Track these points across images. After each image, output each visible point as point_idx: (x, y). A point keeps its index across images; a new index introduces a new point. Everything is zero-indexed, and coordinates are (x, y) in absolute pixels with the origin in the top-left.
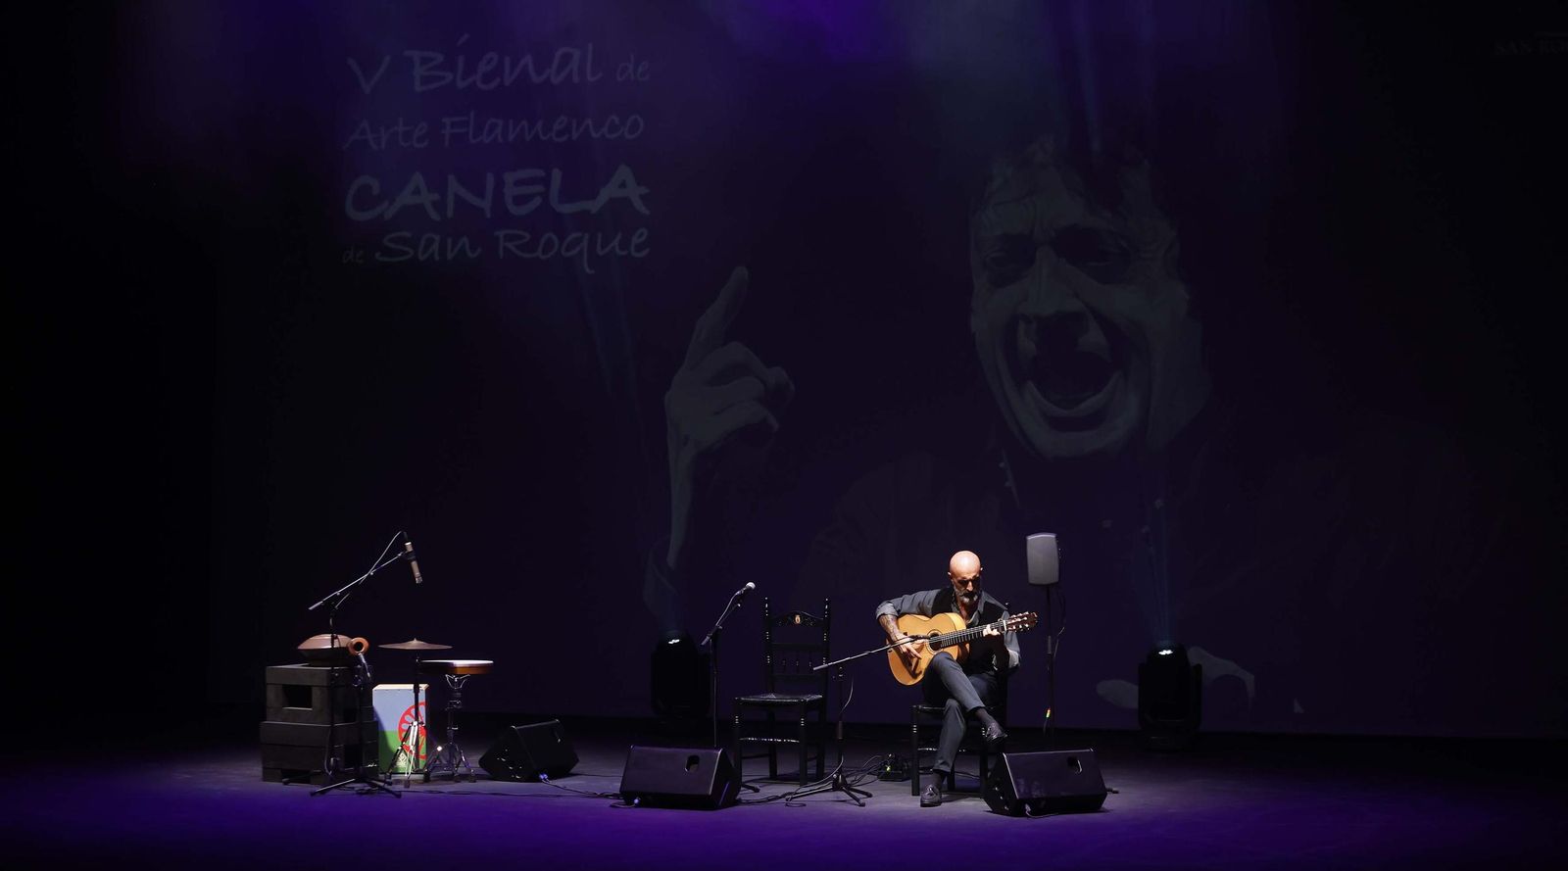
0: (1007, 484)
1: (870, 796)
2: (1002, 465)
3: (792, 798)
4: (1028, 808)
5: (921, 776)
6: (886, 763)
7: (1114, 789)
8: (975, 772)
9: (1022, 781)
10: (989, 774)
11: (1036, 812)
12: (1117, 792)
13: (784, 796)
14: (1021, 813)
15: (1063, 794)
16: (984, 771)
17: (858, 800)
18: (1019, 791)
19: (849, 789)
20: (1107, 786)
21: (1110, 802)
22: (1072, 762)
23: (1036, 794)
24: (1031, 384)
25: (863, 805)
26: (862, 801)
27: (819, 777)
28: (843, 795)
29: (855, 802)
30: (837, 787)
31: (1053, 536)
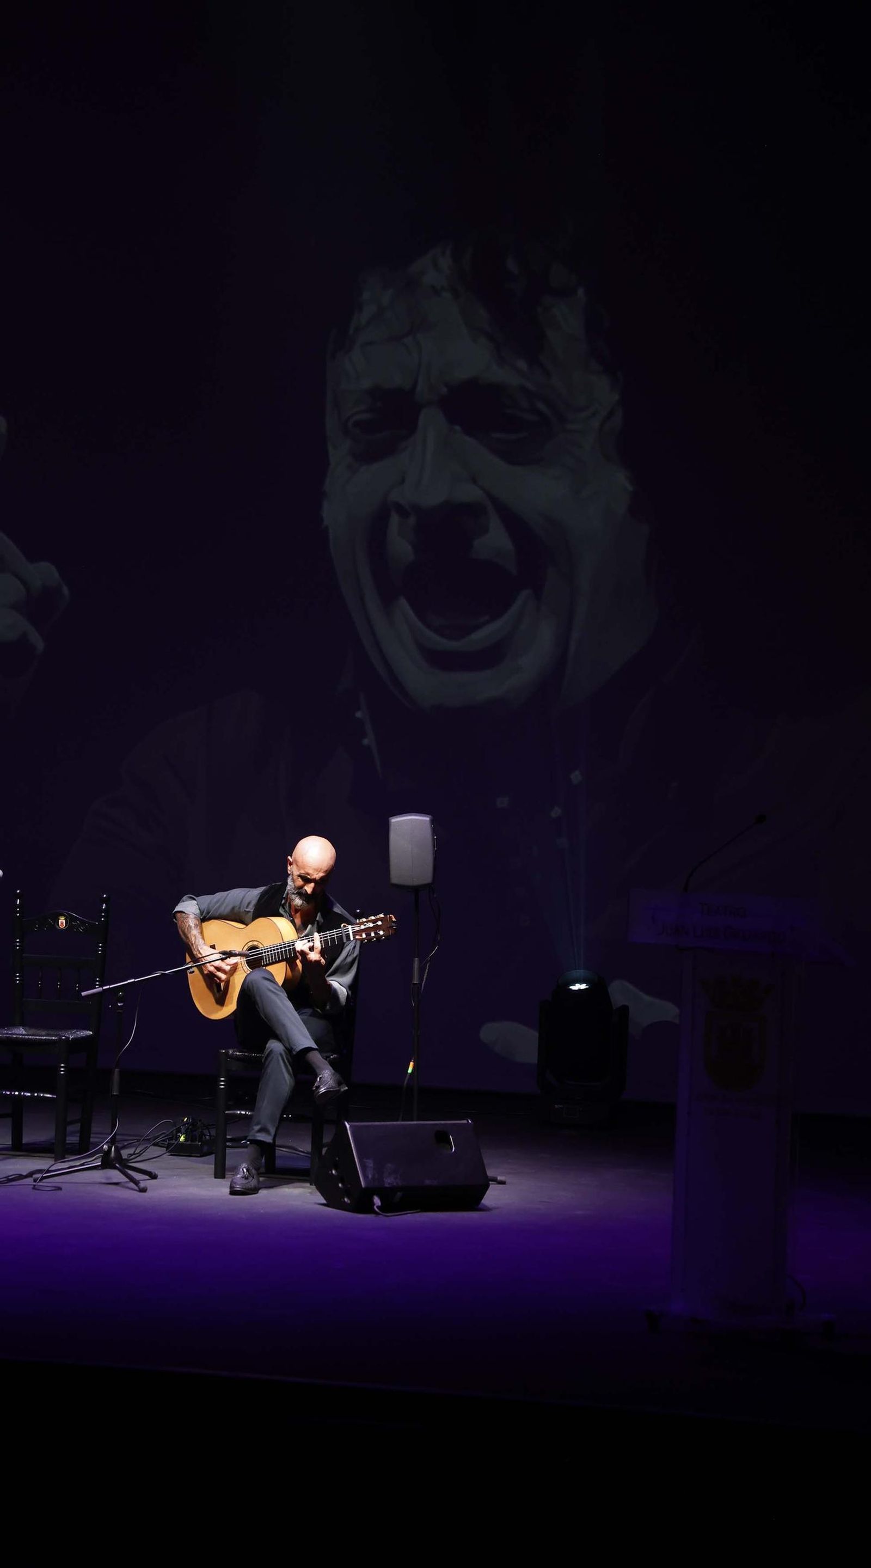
0: (366, 742)
1: (153, 1176)
2: (359, 714)
3: (43, 1178)
4: (377, 1201)
5: (228, 1151)
6: (179, 1131)
7: (499, 1178)
8: (308, 1148)
9: (370, 1163)
10: (324, 1150)
11: (387, 1207)
12: (503, 1183)
13: (30, 1174)
14: (368, 1209)
15: (427, 1182)
16: (317, 1144)
17: (136, 1182)
18: (365, 1177)
19: (124, 1166)
20: (490, 1173)
21: (493, 1197)
22: (441, 1137)
23: (389, 1181)
24: (403, 602)
25: (143, 1190)
26: (142, 1185)
27: (82, 1148)
28: (116, 1175)
29: (132, 1185)
30: (107, 1163)
31: (427, 819)
